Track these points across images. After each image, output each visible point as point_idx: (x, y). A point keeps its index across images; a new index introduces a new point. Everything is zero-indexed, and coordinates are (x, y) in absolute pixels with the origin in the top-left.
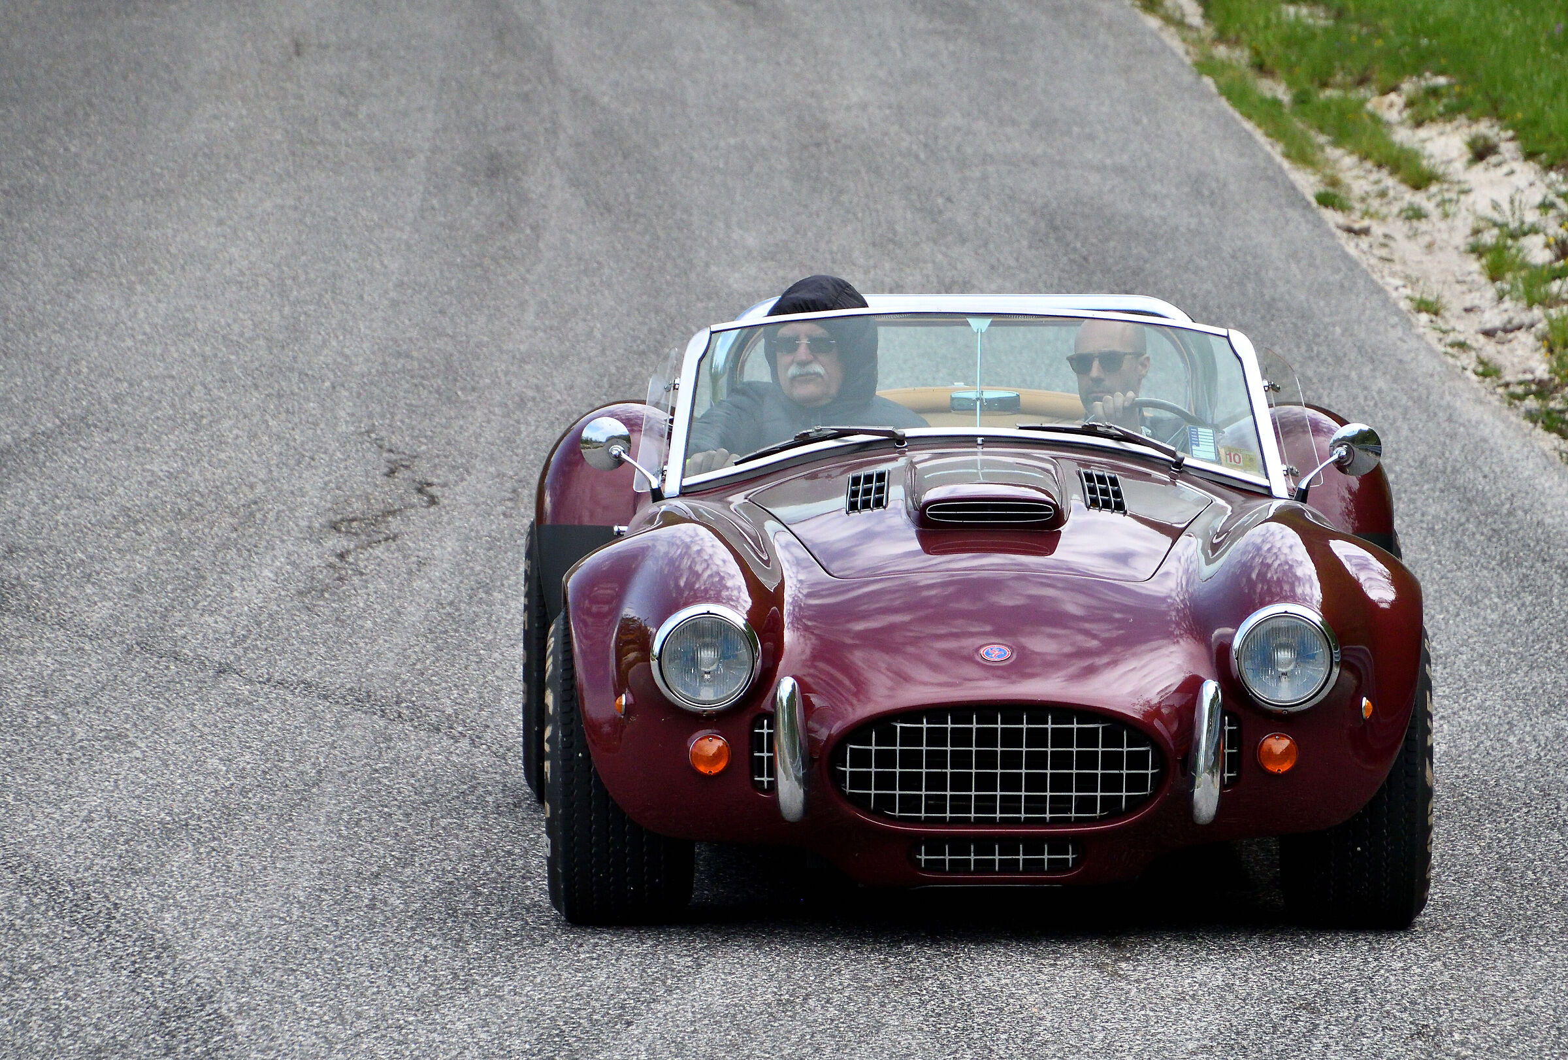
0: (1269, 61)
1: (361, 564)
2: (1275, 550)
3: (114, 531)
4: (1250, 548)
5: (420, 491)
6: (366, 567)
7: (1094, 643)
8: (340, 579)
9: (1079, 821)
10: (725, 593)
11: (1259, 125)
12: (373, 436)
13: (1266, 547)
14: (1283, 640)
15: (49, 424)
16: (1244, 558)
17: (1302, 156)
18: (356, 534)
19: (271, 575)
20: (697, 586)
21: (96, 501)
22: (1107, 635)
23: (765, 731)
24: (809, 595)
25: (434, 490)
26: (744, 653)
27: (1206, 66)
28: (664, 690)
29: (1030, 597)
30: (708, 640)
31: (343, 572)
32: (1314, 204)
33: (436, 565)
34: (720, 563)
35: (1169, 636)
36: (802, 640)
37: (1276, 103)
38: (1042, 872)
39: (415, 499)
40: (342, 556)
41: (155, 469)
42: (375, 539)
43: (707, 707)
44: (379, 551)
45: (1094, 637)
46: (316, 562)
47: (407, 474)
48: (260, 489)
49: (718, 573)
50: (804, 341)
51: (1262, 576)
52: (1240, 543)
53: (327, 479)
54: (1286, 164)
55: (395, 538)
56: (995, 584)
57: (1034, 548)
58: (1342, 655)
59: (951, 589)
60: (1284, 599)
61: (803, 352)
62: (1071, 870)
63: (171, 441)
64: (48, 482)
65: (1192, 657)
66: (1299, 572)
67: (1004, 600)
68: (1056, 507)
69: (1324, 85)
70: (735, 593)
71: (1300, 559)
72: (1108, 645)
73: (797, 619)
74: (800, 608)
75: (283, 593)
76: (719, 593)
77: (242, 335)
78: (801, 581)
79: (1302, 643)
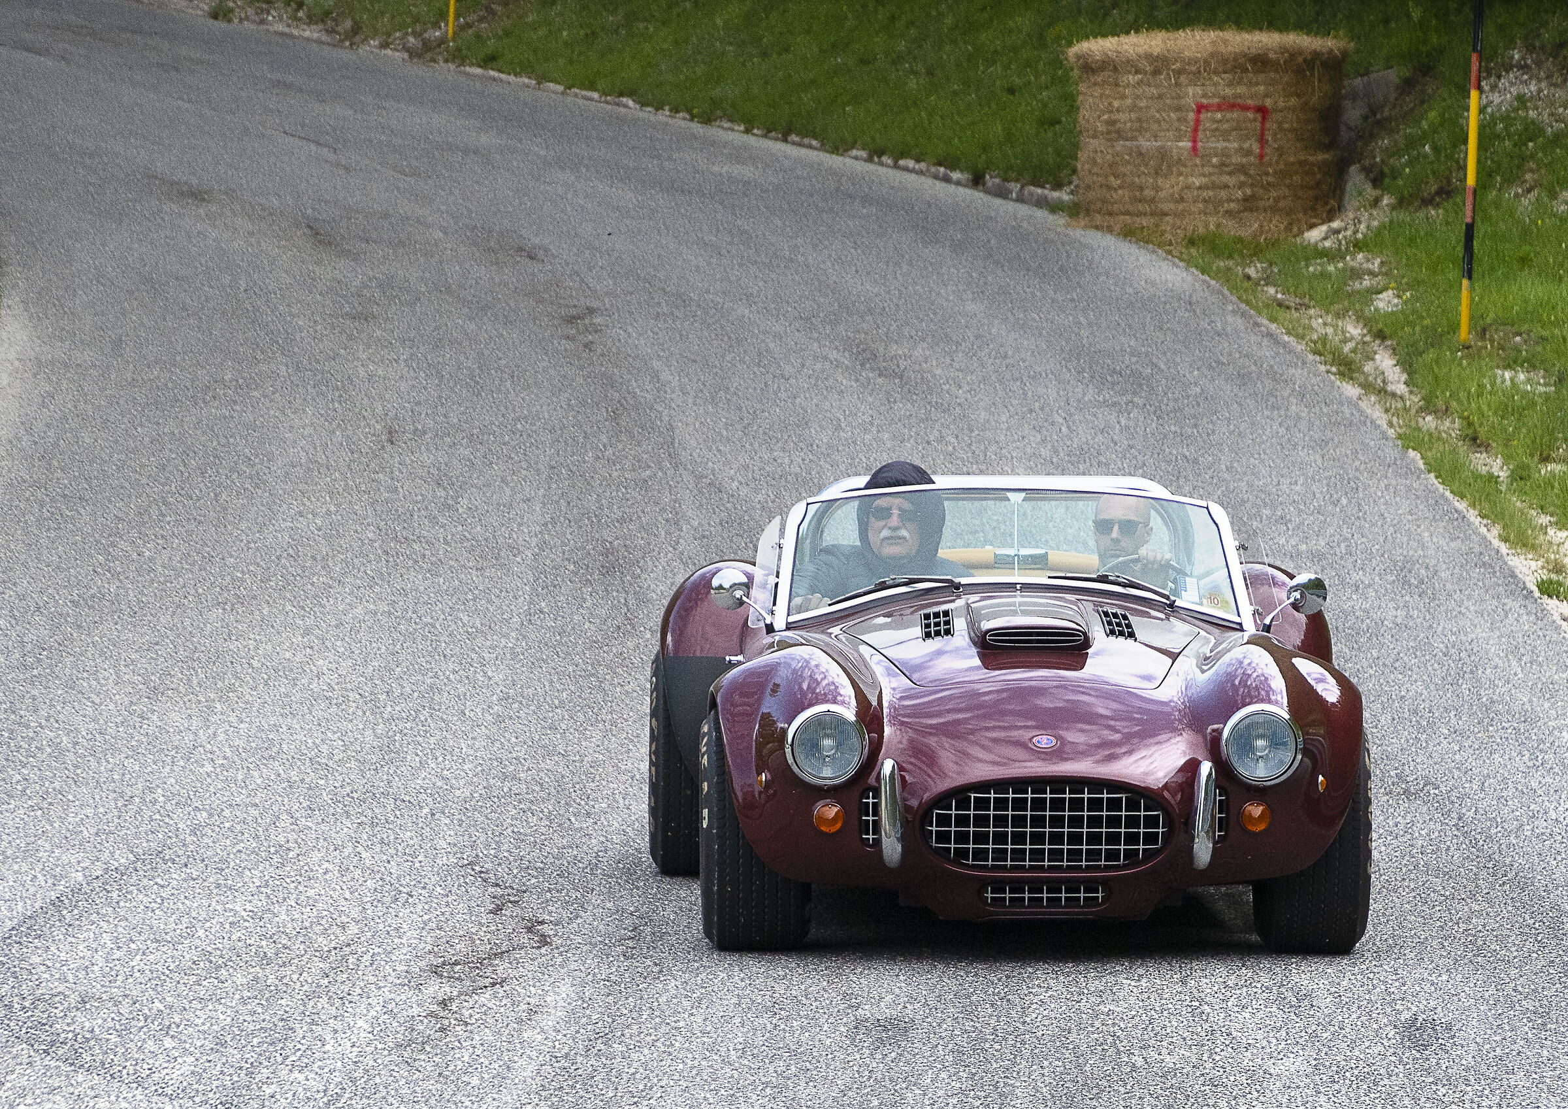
0: (1482, 432)
1: (466, 1013)
2: (1254, 665)
3: (194, 978)
4: (1234, 662)
5: (529, 930)
6: (471, 1016)
7: (1117, 736)
8: (442, 1030)
9: (1107, 868)
10: (839, 698)
11: (1473, 505)
12: (477, 868)
13: (1246, 662)
14: (1261, 731)
15: (123, 858)
16: (1229, 670)
17: (1522, 540)
18: (459, 979)
19: (366, 1026)
20: (818, 691)
21: (175, 945)
22: (1126, 730)
23: (871, 801)
24: (901, 698)
25: (546, 929)
26: (855, 741)
27: (1411, 439)
28: (795, 768)
29: (1068, 701)
30: (829, 731)
31: (446, 1022)
32: (1537, 594)
33: (549, 1014)
34: (835, 676)
35: (1174, 730)
36: (898, 732)
37: (1492, 479)
38: (1079, 906)
39: (524, 939)
40: (444, 1004)
41: (237, 908)
42: (481, 984)
43: (828, 782)
44: (485, 998)
45: (1118, 731)
46: (416, 1011)
47: (517, 911)
48: (353, 929)
49: (833, 683)
50: (895, 512)
51: (1243, 683)
52: (1226, 659)
53: (426, 917)
54: (1504, 549)
55: (502, 983)
56: (1039, 692)
57: (1071, 665)
58: (1304, 744)
59: (1004, 695)
60: (1262, 701)
61: (894, 520)
62: (1100, 905)
63: (254, 877)
64: (123, 924)
65: (1192, 745)
66: (1273, 684)
67: (1045, 703)
68: (1085, 634)
69: (1545, 459)
70: (847, 699)
71: (1273, 674)
72: (1128, 738)
73: (893, 718)
74: (895, 709)
75: (380, 1046)
76: (835, 698)
77: (331, 756)
78: (894, 689)
79: (1274, 734)
